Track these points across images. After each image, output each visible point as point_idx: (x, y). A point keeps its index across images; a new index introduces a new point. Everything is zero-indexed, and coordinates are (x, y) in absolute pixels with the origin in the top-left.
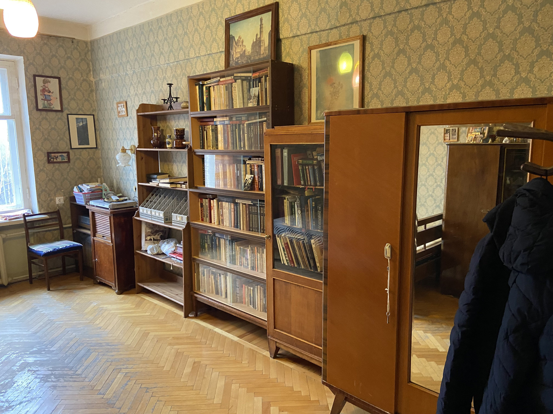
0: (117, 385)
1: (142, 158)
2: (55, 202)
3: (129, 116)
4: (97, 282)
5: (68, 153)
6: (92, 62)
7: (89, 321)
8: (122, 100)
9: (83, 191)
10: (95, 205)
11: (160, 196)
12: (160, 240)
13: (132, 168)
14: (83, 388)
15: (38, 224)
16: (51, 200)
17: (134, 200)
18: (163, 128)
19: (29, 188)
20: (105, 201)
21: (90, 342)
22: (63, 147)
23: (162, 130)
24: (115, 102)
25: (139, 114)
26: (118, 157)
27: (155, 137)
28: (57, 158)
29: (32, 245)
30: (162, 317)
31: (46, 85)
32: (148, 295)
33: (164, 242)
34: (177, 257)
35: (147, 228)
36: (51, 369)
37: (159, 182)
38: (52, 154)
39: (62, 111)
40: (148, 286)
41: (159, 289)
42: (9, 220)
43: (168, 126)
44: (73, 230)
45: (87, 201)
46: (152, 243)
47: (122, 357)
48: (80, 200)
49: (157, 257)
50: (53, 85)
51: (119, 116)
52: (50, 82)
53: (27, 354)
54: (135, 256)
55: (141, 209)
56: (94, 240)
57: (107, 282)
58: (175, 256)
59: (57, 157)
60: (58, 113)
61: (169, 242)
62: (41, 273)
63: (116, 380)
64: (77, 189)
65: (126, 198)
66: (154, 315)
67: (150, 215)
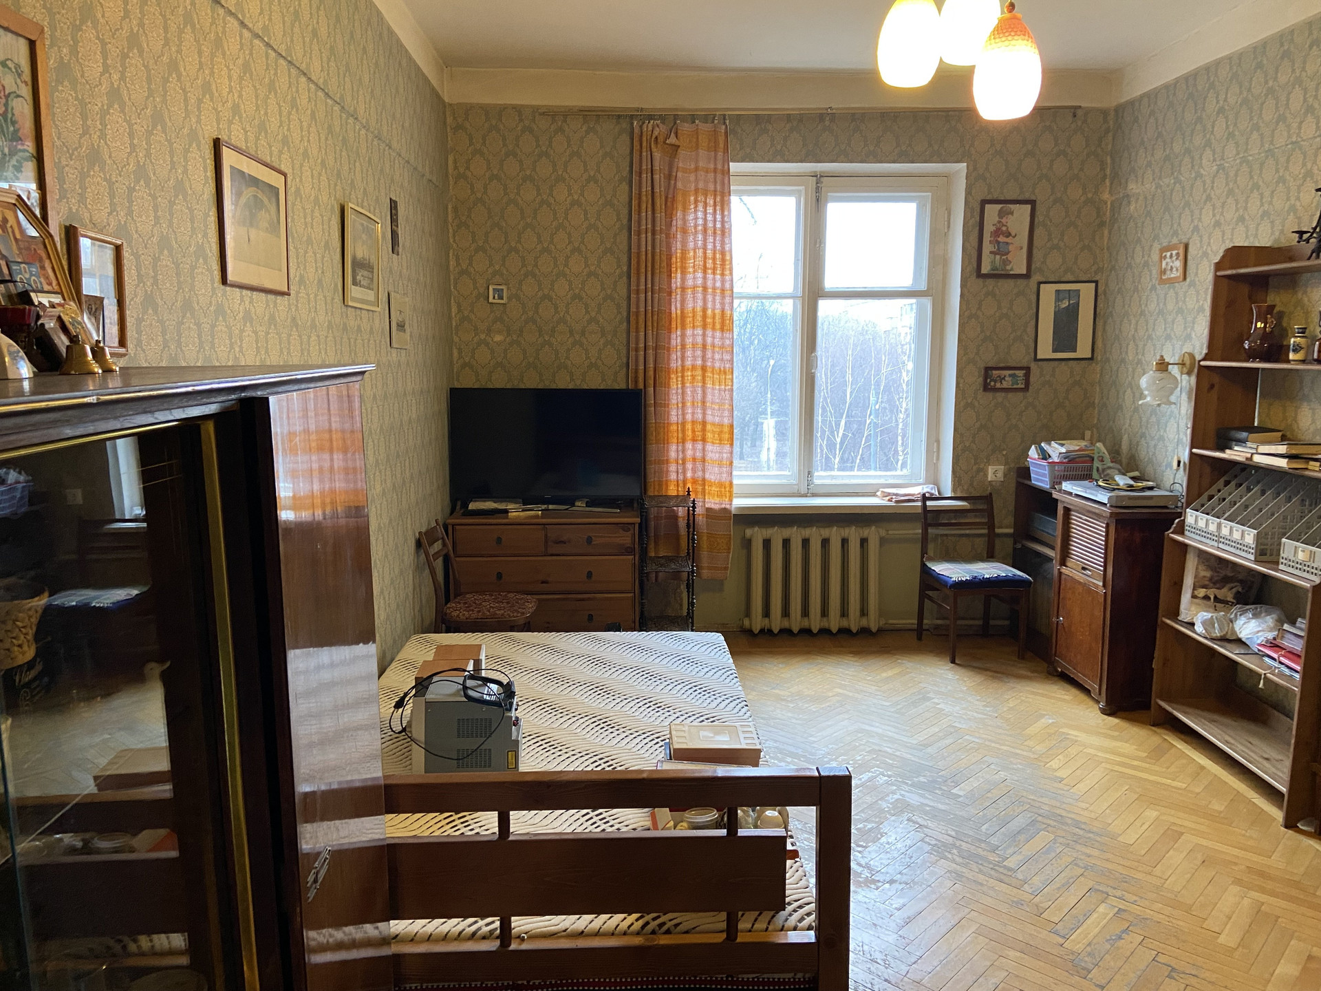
0: (1097, 930)
1: (1212, 386)
2: (986, 475)
3: (1188, 280)
4: (1057, 671)
5: (1028, 369)
6: (1111, 157)
7: (1036, 757)
8: (1175, 241)
9: (1050, 457)
10: (1074, 492)
11: (1249, 490)
12: (1233, 603)
13: (1176, 411)
14: (1019, 903)
15: (948, 520)
16: (979, 470)
17: (1172, 492)
18: (1282, 309)
19: (938, 442)
20: (1100, 486)
21: (1037, 804)
22: (1019, 355)
23: (1281, 315)
24: (1157, 247)
25: (1218, 274)
26: (1144, 382)
27: (1258, 331)
28: (1002, 379)
29: (932, 559)
30: (1218, 806)
31: (1004, 220)
32: (1183, 737)
33: (1246, 611)
34: (1282, 659)
35: (1200, 567)
36: (953, 833)
37: (1254, 451)
38: (994, 372)
39: (1027, 276)
40: (1185, 713)
41: (1216, 730)
42: (897, 502)
43: (1299, 303)
44: (1015, 543)
45: (1056, 480)
46: (1210, 607)
47: (1110, 866)
48: (1041, 478)
49: (1221, 647)
50: (1019, 218)
51: (1162, 282)
52: (1012, 213)
53: (907, 784)
54: (1158, 632)
55: (1191, 517)
56: (1060, 573)
57: (1080, 678)
58: (1275, 656)
59: (1004, 378)
60: (1019, 281)
61: (1260, 613)
62: (939, 622)
63: (1095, 915)
64: (1037, 451)
65: (1150, 484)
66: (1198, 794)
67: (1217, 534)
